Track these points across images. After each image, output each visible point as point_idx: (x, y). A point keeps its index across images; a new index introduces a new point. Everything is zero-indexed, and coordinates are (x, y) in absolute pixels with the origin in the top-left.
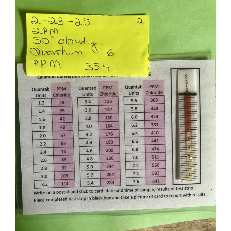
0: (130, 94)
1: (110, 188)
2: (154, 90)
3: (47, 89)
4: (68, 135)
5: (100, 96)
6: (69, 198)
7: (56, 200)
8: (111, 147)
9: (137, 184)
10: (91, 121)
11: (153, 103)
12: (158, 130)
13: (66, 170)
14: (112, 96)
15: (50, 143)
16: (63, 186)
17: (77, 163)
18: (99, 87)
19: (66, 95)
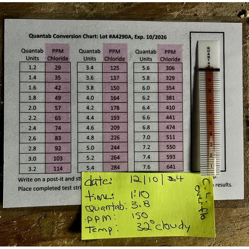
2: (170, 56)
3: (41, 51)
4: (64, 108)
5: (105, 61)
6: (63, 187)
7: (46, 189)
8: (117, 124)
9: (148, 170)
10: (93, 91)
11: (169, 71)
12: (174, 104)
13: (60, 152)
14: (119, 61)
17: (74, 143)
18: (103, 50)
19: (64, 59)
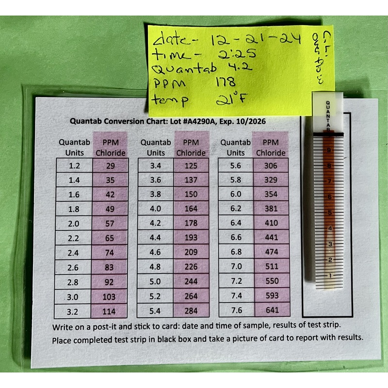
0: (229, 154)
1: (189, 321)
2: (270, 148)
3: (87, 142)
4: (119, 223)
5: (178, 157)
6: (116, 338)
7: (91, 341)
8: (193, 247)
9: (239, 315)
10: (159, 199)
11: (268, 170)
12: (276, 218)
13: (112, 287)
14: (197, 156)
15: (86, 237)
16: (105, 316)
17: (132, 275)
18: (175, 140)
19: (119, 154)
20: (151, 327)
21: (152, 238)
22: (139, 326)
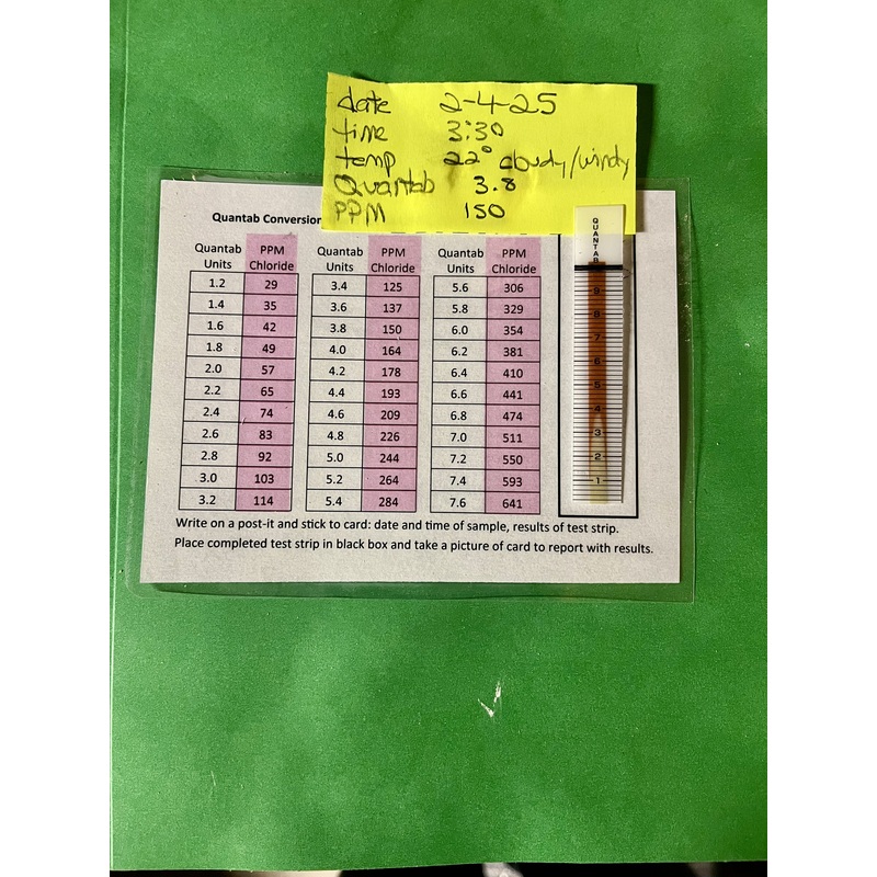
0: (451, 270)
1: (386, 517)
2: (515, 261)
3: (236, 249)
4: (281, 369)
5: (373, 273)
6: (273, 542)
7: (235, 544)
8: (394, 408)
9: (460, 509)
10: (343, 335)
11: (510, 294)
12: (521, 366)
13: (268, 464)
14: (402, 273)
15: (231, 390)
16: (257, 508)
17: (300, 448)
18: (370, 248)
19: (284, 267)
20: (327, 525)
21: (332, 393)
22: (309, 524)
